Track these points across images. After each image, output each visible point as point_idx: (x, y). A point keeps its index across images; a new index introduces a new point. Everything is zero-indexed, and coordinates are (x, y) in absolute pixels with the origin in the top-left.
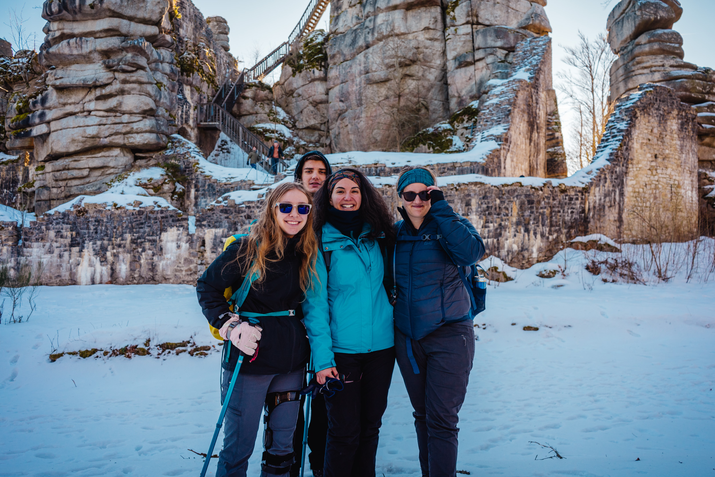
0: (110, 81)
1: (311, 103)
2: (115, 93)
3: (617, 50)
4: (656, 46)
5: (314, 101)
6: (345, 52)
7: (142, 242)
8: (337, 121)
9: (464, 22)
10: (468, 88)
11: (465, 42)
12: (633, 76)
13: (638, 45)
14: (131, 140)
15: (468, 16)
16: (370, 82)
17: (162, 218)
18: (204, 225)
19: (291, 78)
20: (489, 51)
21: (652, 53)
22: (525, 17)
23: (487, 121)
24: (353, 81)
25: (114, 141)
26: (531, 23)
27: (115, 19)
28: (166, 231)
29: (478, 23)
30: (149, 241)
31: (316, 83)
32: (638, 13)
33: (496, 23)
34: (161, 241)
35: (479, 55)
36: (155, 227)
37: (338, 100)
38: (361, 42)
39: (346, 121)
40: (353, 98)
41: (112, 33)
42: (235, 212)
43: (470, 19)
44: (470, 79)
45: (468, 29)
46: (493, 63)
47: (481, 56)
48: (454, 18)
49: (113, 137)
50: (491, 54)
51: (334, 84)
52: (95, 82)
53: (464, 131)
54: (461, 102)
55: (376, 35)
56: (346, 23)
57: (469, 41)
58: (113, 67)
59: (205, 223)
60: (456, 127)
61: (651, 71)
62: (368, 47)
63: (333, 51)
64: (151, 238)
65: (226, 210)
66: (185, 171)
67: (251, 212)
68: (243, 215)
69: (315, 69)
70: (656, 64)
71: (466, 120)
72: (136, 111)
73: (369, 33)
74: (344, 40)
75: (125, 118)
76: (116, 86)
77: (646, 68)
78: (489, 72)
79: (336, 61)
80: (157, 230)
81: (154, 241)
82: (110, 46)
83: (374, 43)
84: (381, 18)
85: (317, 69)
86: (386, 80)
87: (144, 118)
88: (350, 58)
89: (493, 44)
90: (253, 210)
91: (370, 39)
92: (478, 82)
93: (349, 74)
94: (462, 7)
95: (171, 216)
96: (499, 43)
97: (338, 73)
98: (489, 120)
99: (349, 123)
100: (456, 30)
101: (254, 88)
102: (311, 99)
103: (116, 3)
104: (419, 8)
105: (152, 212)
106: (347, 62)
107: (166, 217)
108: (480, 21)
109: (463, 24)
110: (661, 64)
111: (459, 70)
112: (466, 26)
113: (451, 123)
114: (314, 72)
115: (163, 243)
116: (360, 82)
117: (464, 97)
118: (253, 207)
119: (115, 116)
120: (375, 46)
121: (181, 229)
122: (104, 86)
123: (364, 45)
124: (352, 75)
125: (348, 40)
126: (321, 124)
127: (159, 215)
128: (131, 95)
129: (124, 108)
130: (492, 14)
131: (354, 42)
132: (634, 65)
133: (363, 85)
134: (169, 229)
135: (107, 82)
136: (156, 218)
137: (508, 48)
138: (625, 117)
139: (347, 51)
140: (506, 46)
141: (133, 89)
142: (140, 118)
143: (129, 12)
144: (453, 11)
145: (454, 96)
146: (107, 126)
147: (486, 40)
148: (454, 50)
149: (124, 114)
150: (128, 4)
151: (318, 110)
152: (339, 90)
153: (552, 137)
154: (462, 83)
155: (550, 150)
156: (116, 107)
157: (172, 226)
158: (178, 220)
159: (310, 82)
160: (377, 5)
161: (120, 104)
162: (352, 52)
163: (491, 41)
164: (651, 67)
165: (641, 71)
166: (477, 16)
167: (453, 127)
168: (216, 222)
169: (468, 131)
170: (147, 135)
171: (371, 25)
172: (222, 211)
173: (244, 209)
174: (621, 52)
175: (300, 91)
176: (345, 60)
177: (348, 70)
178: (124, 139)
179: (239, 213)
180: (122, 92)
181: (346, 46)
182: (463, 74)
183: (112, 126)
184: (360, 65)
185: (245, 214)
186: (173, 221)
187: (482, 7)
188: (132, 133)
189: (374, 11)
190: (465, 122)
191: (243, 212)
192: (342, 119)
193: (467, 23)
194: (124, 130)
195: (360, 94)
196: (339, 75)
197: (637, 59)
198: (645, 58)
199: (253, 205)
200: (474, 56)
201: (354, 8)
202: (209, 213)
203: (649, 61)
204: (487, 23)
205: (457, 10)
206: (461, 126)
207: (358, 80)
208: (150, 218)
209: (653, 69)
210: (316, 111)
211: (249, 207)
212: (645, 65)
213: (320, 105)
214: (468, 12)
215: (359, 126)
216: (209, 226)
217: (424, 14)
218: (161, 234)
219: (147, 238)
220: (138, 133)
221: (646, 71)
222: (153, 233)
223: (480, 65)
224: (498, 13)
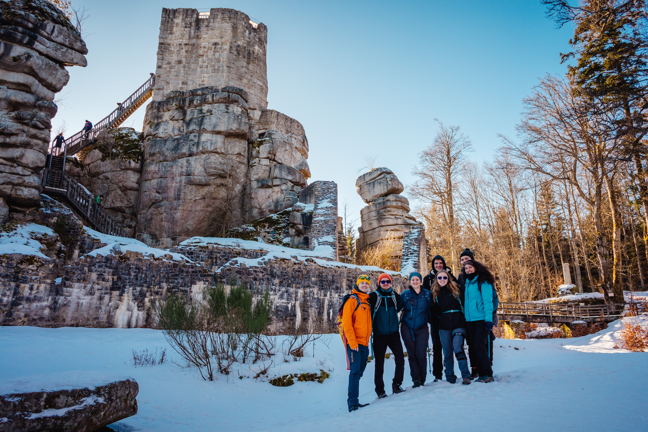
0: (18, 132)
1: (120, 187)
2: (19, 145)
3: (368, 200)
4: (400, 204)
5: (123, 186)
6: (166, 154)
7: (176, 292)
8: (150, 207)
9: (266, 157)
10: (267, 203)
11: (265, 170)
12: (384, 218)
13: (388, 200)
14: (19, 192)
15: (269, 153)
16: (190, 183)
17: (193, 272)
18: (224, 282)
19: (99, 162)
20: (284, 181)
21: (396, 207)
22: (299, 164)
23: (319, 231)
24: (173, 178)
25: (3, 190)
26: (303, 168)
27: (31, 77)
28: (195, 284)
29: (274, 160)
30: (182, 291)
31: (130, 172)
32: (390, 182)
33: (285, 163)
34: (191, 292)
35: (276, 182)
36: (187, 279)
37: (155, 191)
38: (185, 150)
39: (162, 210)
40: (171, 194)
41: (22, 88)
42: (246, 274)
43: (270, 156)
44: (269, 197)
45: (266, 162)
46: (286, 190)
47: (278, 184)
48: (258, 152)
49: (5, 186)
50: (285, 184)
51: (152, 177)
52: (4, 129)
53: (266, 234)
54: (261, 213)
55: (201, 148)
56: (166, 131)
57: (268, 171)
58: (25, 120)
59: (224, 280)
60: (258, 230)
61: (396, 218)
62: (190, 155)
63: (153, 150)
64: (183, 288)
65: (240, 271)
66: (70, 232)
67: (257, 275)
68: (251, 276)
69: (132, 161)
70: (399, 214)
71: (267, 227)
72: (31, 166)
73: (193, 145)
74: (165, 145)
75: (19, 170)
76: (22, 138)
77: (392, 215)
78: (283, 195)
79: (154, 159)
80: (188, 282)
81: (186, 291)
82: (26, 100)
83: (197, 154)
84: (205, 137)
85: (134, 161)
86: (207, 185)
87: (32, 173)
88: (170, 160)
89: (286, 177)
90: (258, 274)
91: (194, 149)
92: (275, 200)
93: (170, 172)
94: (266, 146)
95: (200, 272)
96: (290, 178)
97: (157, 169)
98: (321, 231)
99: (165, 212)
100: (259, 161)
101: (71, 163)
102: (121, 184)
103: (38, 64)
104: (234, 138)
105: (184, 266)
106: (168, 163)
107: (195, 272)
108: (276, 159)
109: (264, 158)
110: (402, 214)
111: (261, 189)
112: (266, 160)
113: (255, 227)
114: (130, 163)
115: (192, 294)
116: (181, 182)
117: (264, 210)
118: (259, 271)
119: (12, 166)
120: (198, 157)
121: (207, 283)
122: (11, 135)
123: (187, 153)
124: (172, 174)
125: (170, 145)
126: (127, 207)
127: (191, 270)
128: (32, 150)
129: (24, 161)
130: (283, 156)
131: (176, 148)
132: (385, 212)
133: (183, 184)
134: (197, 282)
135: (15, 132)
136: (187, 272)
137: (294, 182)
138: (415, 243)
139: (168, 154)
140: (294, 181)
141: (37, 145)
142: (30, 173)
143: (43, 75)
144: (258, 147)
145: (256, 207)
146: (4, 174)
147: (281, 173)
148: (257, 174)
149: (19, 165)
150: (45, 68)
151: (126, 195)
152: (158, 183)
153: (342, 248)
154: (263, 199)
155: (340, 257)
156: (17, 158)
157: (200, 280)
158: (205, 276)
159: (122, 170)
160: (202, 127)
161: (22, 156)
162: (174, 155)
163: (284, 174)
164: (396, 215)
165: (389, 216)
166: (275, 155)
167: (257, 229)
168: (232, 281)
169: (269, 235)
170: (33, 190)
171: (196, 140)
172: (237, 272)
173: (252, 272)
174: (373, 202)
175: (109, 175)
176: (165, 160)
177: (169, 169)
178: (12, 190)
179: (249, 275)
180: (26, 145)
181: (167, 149)
182: (263, 193)
183: (9, 175)
184: (182, 168)
185: (253, 276)
186: (201, 276)
187: (279, 150)
188: (21, 186)
189: (200, 130)
190: (266, 228)
191: (252, 274)
192: (157, 208)
193: (267, 158)
194: (16, 182)
195: (179, 190)
196: (159, 171)
197: (388, 209)
198: (393, 209)
199: (259, 270)
200: (273, 182)
201: (175, 122)
202: (228, 272)
203: (395, 211)
204: (280, 161)
205: (262, 147)
206: (263, 230)
207: (178, 179)
208: (183, 271)
209: (397, 216)
210: (123, 196)
211: (256, 271)
212: (392, 213)
213: (128, 191)
214: (270, 151)
215: (175, 216)
216: (228, 283)
217: (238, 143)
218: (191, 286)
219: (181, 288)
220: (26, 186)
221: (392, 217)
222: (185, 284)
223: (276, 189)
224: (287, 157)
